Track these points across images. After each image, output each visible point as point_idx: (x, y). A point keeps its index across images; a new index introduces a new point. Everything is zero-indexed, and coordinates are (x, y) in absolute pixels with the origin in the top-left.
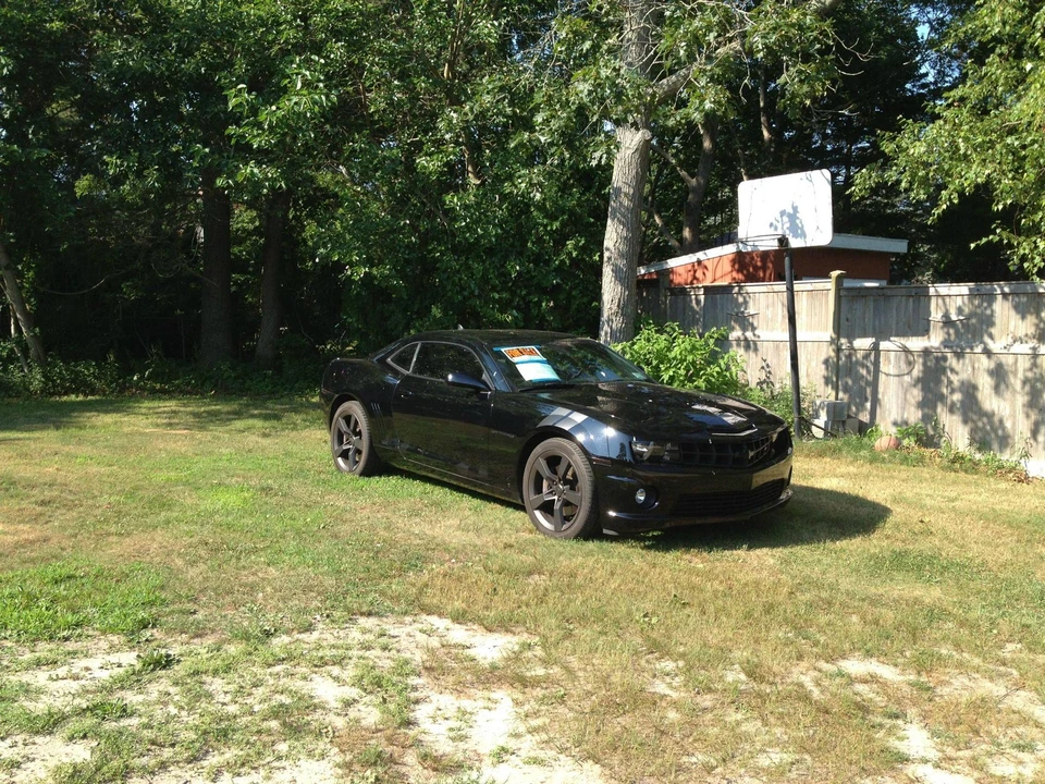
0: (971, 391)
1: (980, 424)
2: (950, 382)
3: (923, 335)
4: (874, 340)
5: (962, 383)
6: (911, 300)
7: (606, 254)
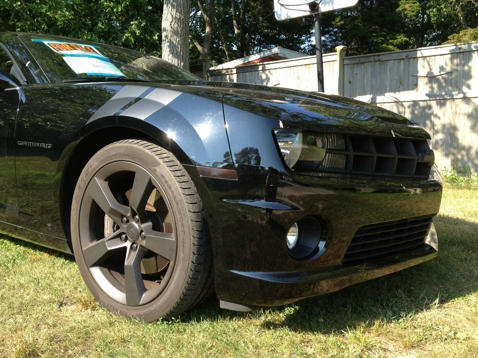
0: (452, 131)
1: (459, 156)
2: (433, 125)
3: (413, 89)
4: (372, 96)
5: (444, 126)
6: (402, 62)
7: (164, 34)
